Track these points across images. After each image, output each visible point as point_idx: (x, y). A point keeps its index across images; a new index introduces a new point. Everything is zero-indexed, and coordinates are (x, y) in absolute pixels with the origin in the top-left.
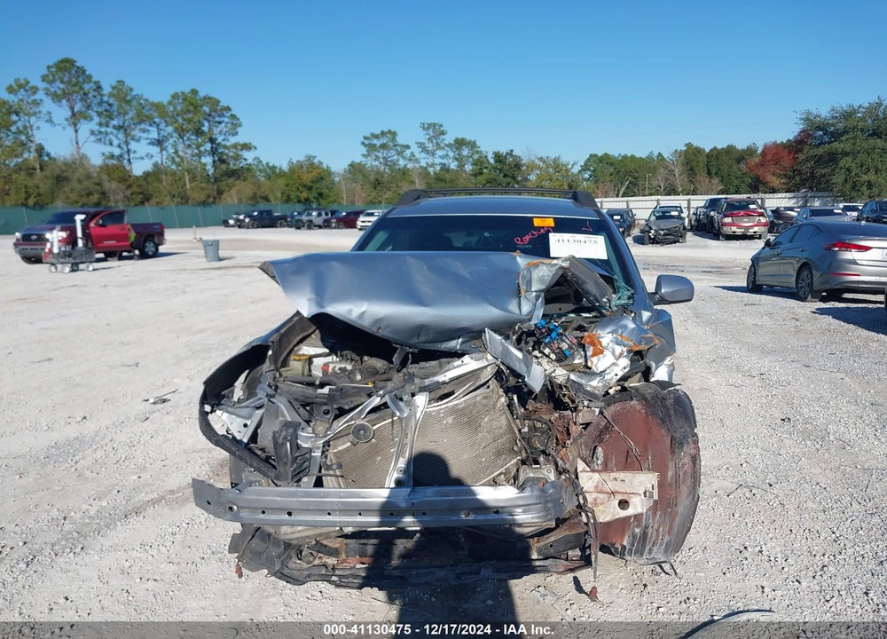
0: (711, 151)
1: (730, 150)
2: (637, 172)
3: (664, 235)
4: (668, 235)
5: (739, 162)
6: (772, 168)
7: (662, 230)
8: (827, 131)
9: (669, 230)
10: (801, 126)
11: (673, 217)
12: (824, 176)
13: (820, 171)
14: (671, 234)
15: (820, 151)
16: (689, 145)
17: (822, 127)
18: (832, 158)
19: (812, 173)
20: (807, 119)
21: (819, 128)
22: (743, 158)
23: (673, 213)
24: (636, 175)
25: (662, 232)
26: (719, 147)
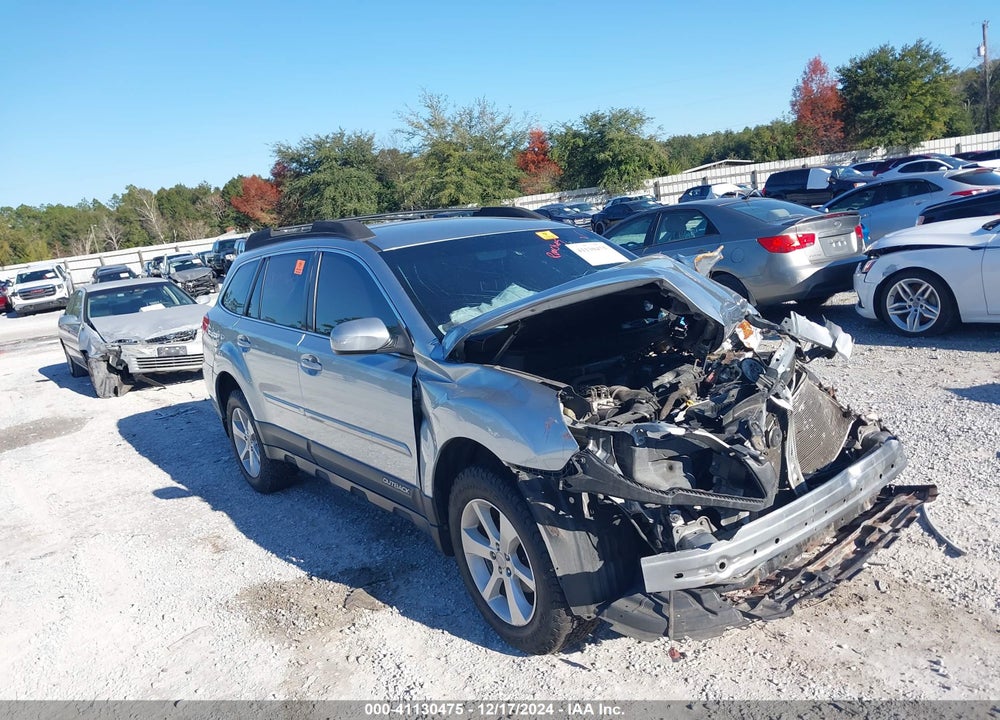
0: (159, 192)
1: (179, 190)
2: (74, 224)
3: (194, 287)
4: (198, 286)
5: (194, 203)
6: (260, 203)
7: (191, 281)
8: (302, 163)
9: (198, 280)
10: (277, 159)
11: (195, 266)
12: (312, 208)
13: (307, 203)
14: (202, 285)
15: (303, 182)
16: (131, 188)
17: (297, 158)
18: (316, 189)
19: (301, 206)
20: (280, 151)
21: (292, 160)
22: (198, 198)
23: (195, 262)
24: (75, 228)
25: (191, 284)
26: (167, 188)
